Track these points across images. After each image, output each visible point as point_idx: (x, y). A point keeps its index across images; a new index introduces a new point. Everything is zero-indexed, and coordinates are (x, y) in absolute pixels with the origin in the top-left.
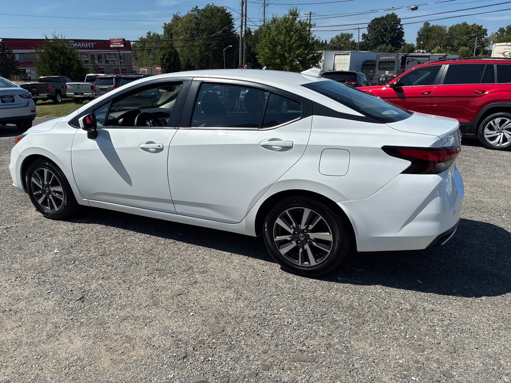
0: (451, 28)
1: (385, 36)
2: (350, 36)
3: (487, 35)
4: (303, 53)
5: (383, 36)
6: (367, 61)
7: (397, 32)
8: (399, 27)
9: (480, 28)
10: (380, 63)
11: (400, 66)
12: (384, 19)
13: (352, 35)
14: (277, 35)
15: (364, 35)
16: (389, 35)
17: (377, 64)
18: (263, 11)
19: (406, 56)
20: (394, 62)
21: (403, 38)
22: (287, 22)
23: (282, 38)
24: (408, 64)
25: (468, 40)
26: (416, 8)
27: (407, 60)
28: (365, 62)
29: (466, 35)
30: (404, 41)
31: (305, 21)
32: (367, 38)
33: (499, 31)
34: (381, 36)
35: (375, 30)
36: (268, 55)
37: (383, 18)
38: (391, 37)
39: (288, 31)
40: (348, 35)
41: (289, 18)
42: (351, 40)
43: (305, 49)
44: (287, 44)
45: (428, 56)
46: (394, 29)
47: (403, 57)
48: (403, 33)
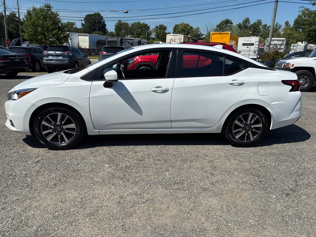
0: (133, 25)
1: (95, 26)
2: (74, 24)
3: (150, 29)
4: (58, 33)
5: (94, 26)
6: (100, 40)
7: (102, 24)
8: (103, 21)
9: (146, 25)
10: (108, 42)
11: (120, 44)
12: (93, 16)
13: (74, 23)
14: (36, 20)
15: (82, 24)
16: (97, 26)
17: (107, 42)
18: (17, 2)
19: (122, 39)
20: (116, 42)
21: (106, 28)
22: (43, 11)
23: (41, 22)
24: (124, 43)
25: (141, 31)
26: (127, 12)
27: (123, 41)
28: (98, 41)
29: (140, 29)
30: (107, 29)
31: (55, 12)
32: (85, 26)
33: (156, 27)
34: (93, 26)
35: (89, 21)
36: (31, 33)
37: (92, 14)
38: (99, 27)
39: (45, 18)
40: (72, 23)
41: (44, 9)
42: (75, 26)
43: (59, 31)
44: (46, 26)
45: (133, 40)
46: (100, 23)
47: (121, 39)
48: (105, 25)
